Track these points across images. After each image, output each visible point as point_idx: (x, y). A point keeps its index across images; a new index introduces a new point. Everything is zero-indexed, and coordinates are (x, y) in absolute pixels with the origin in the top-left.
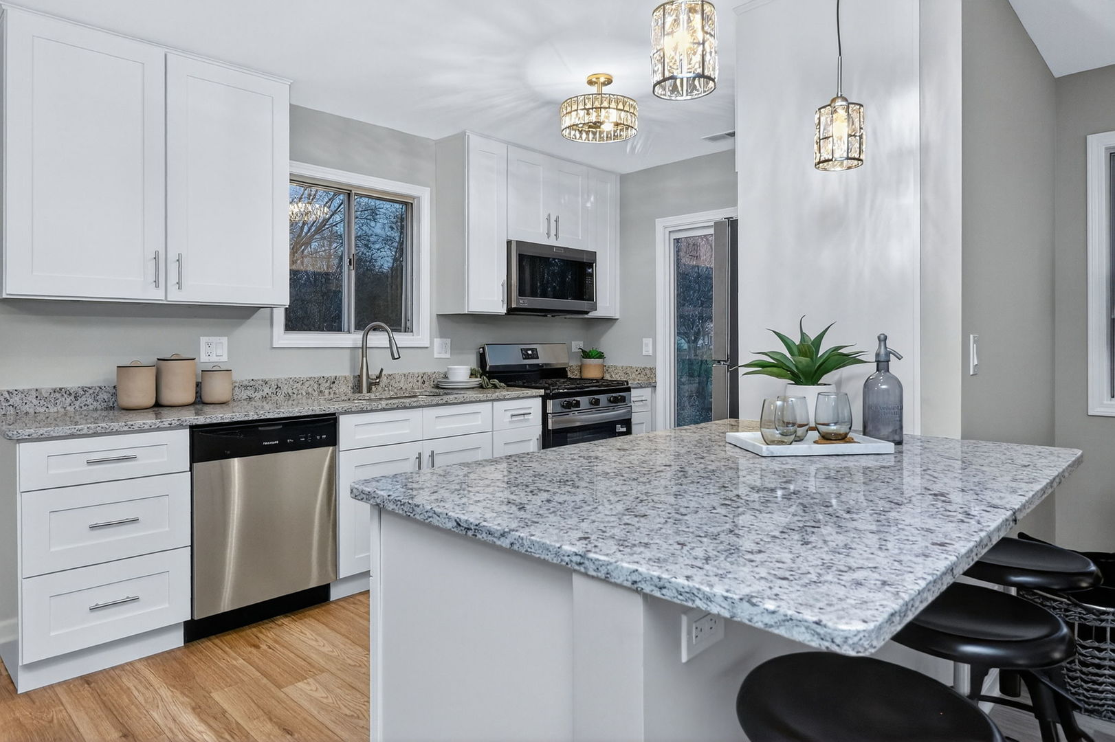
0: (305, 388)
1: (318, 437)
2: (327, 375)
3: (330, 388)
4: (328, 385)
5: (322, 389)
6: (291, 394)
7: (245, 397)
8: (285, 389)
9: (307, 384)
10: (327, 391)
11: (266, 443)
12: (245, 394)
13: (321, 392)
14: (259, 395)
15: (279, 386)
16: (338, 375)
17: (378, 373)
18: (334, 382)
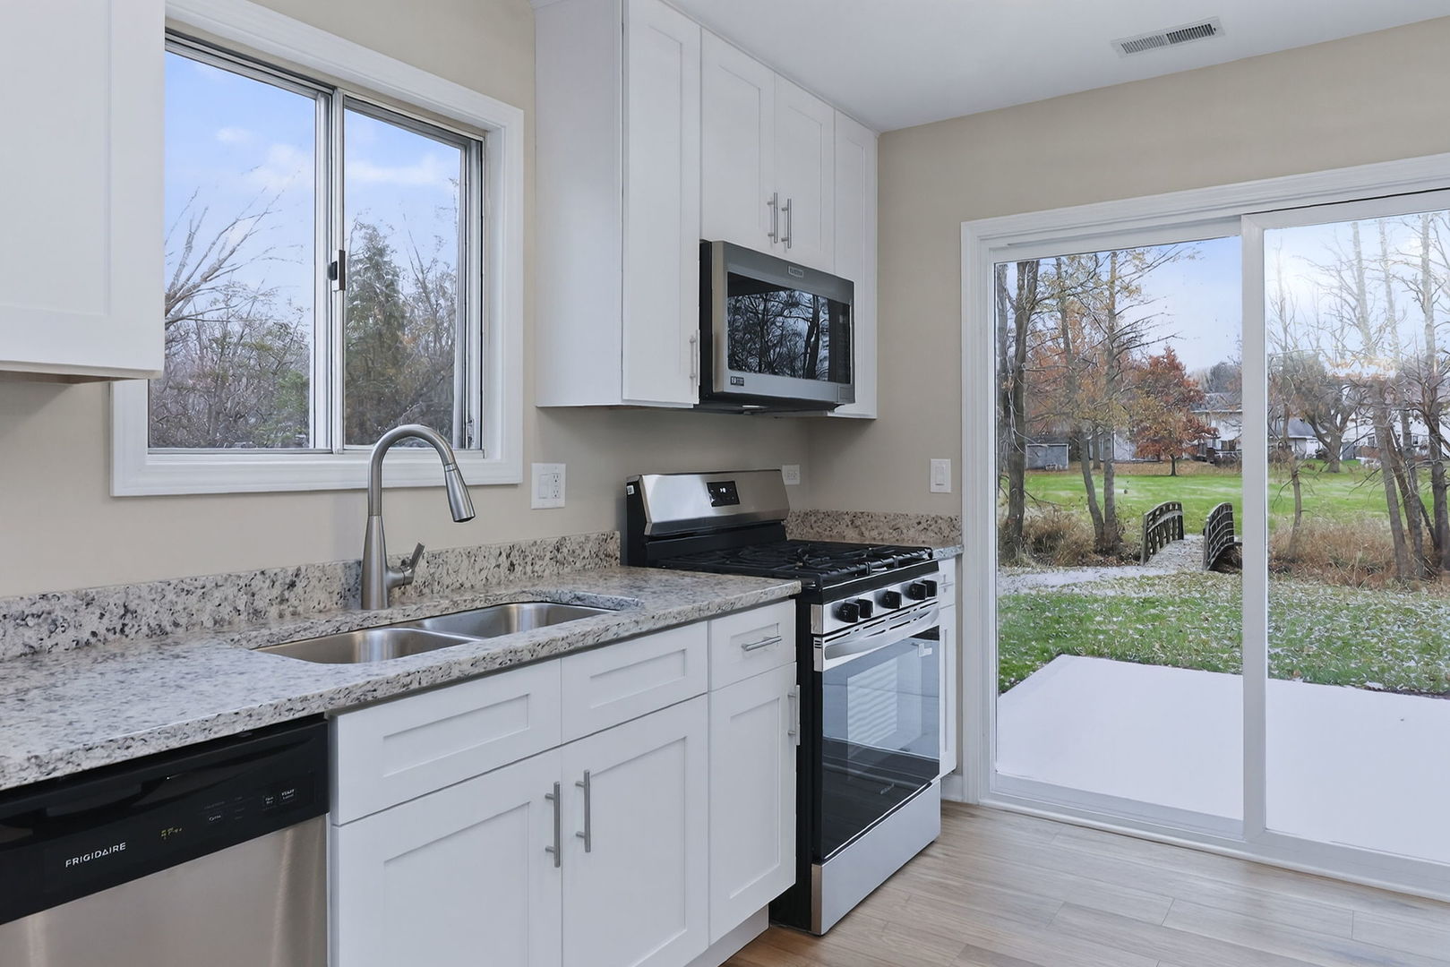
0: (210, 607)
1: (269, 800)
2: (272, 566)
3: (283, 600)
4: (276, 592)
5: (260, 604)
6: (168, 629)
7: (19, 650)
8: (150, 614)
9: (218, 595)
10: (274, 611)
11: (76, 861)
12: (19, 642)
13: (256, 612)
14: (65, 639)
15: (132, 607)
16: (302, 563)
17: (409, 551)
18: (292, 585)
